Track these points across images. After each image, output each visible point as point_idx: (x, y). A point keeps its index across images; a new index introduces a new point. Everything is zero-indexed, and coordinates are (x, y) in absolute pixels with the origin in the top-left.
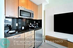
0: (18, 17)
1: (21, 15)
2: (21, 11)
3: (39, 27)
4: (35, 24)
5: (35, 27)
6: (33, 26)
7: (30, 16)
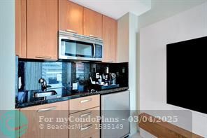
0: (57, 60)
3: (118, 85)
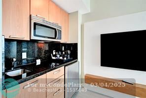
0: (29, 40)
1: (37, 34)
2: (37, 26)
3: (72, 58)
4: (64, 53)
5: (65, 59)
6: (61, 58)
7: (54, 37)
